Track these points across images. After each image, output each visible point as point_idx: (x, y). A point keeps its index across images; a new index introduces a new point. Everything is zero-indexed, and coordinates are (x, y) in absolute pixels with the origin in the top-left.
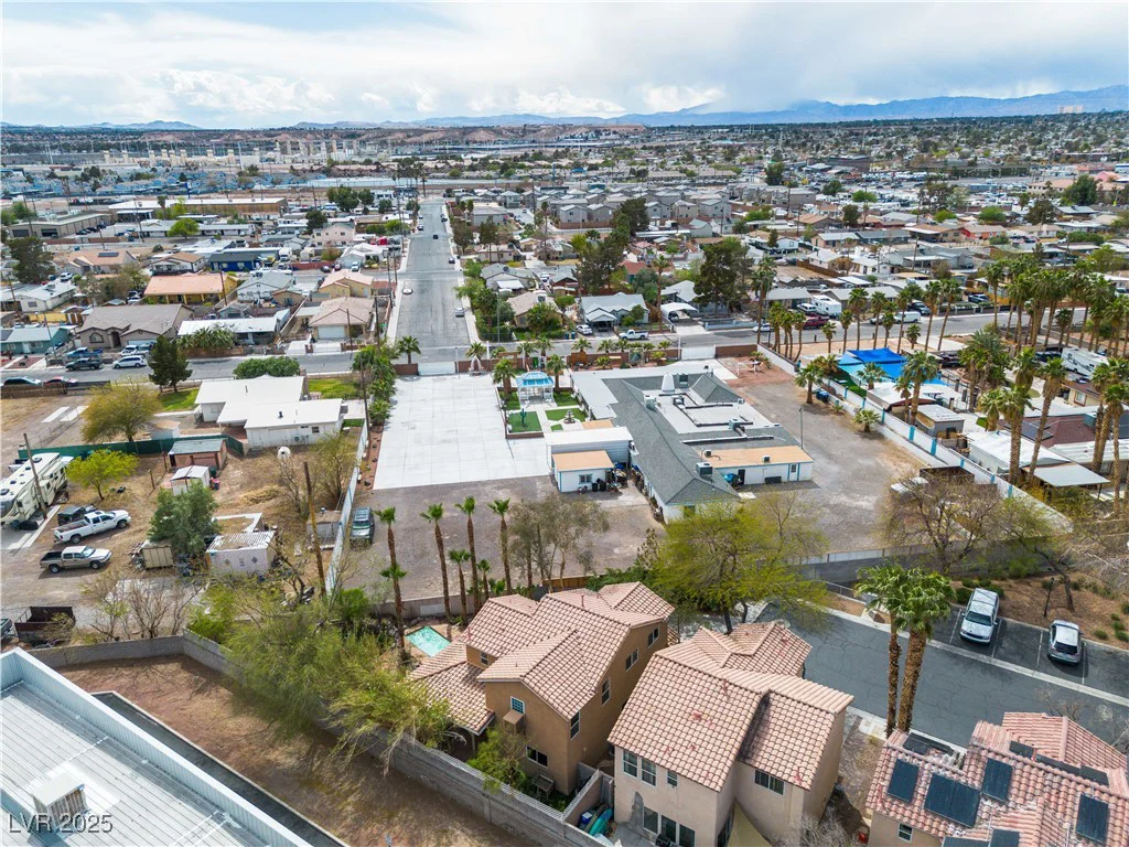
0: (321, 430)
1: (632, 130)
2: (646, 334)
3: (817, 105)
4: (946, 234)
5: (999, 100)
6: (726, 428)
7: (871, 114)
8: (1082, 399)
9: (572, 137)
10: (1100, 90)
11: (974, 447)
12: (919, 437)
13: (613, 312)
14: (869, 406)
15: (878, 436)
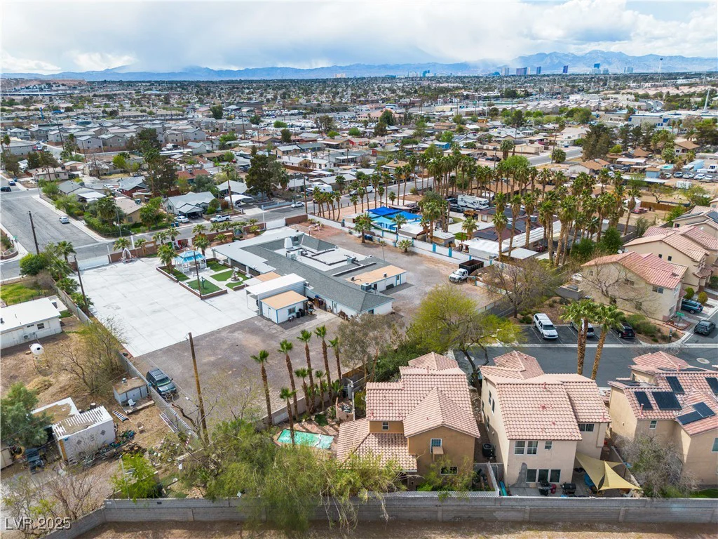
0: (46, 325)
1: (76, 83)
2: (229, 217)
3: (200, 69)
4: (342, 144)
5: (303, 70)
6: (345, 263)
7: (235, 76)
8: (485, 219)
9: (27, 88)
10: (351, 66)
11: (472, 249)
12: (438, 248)
13: (197, 205)
14: (402, 238)
15: (413, 253)
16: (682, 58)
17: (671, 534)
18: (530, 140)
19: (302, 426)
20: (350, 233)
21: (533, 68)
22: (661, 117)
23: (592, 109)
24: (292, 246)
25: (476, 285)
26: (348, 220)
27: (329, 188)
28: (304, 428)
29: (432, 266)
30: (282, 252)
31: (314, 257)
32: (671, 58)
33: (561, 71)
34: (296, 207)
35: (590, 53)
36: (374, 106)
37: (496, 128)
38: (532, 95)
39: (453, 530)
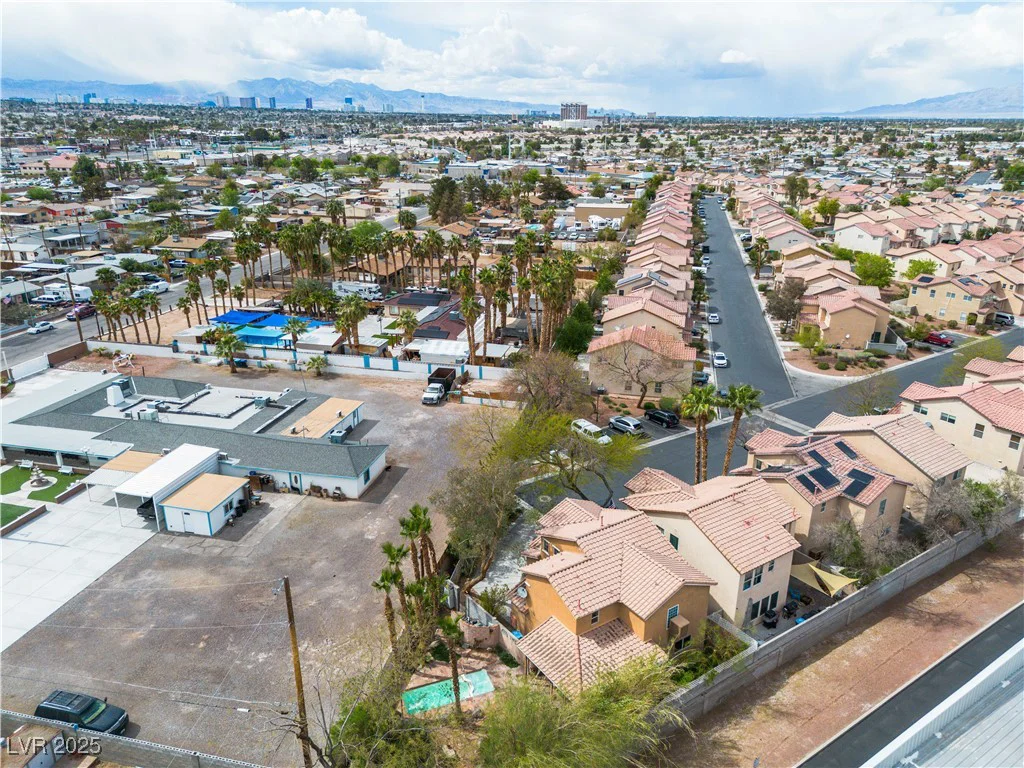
4: (34, 215)
6: (253, 410)
8: (396, 311)
11: (424, 354)
12: (373, 361)
14: (304, 356)
15: (333, 376)
16: (443, 97)
17: (890, 615)
18: (347, 200)
19: (425, 675)
20: (197, 361)
21: (263, 99)
22: (479, 168)
23: (400, 157)
24: (122, 399)
25: (462, 402)
26: (187, 340)
27: (85, 291)
28: (432, 677)
29: (378, 388)
30: (111, 412)
31: (185, 410)
32: (432, 95)
33: (303, 106)
34: (38, 332)
35: (335, 83)
36: (33, 149)
37: (281, 184)
38: (289, 137)
39: (730, 716)
